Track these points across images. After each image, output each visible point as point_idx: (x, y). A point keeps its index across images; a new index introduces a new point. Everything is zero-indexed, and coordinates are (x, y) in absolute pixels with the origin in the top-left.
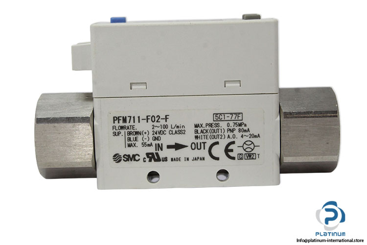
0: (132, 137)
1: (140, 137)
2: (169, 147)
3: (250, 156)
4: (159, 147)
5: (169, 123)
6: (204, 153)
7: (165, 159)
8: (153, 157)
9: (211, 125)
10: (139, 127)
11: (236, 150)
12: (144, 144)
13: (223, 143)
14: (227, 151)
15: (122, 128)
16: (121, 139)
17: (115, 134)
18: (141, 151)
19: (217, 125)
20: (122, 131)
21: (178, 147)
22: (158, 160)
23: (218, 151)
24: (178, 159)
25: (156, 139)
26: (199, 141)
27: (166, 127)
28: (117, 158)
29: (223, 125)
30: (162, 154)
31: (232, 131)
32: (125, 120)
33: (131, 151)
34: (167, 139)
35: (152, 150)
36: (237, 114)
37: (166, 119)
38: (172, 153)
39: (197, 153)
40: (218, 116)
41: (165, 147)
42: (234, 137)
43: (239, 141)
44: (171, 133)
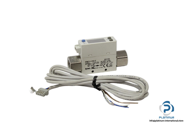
0: (89, 65)
1: (90, 65)
2: (96, 66)
3: (111, 66)
4: (94, 66)
5: (96, 61)
6: (103, 66)
7: (95, 68)
8: (93, 68)
9: (104, 61)
10: (90, 63)
11: (108, 65)
12: (91, 66)
13: (106, 64)
14: (107, 65)
15: (87, 63)
16: (87, 65)
17: (86, 65)
18: (91, 67)
19: (105, 61)
20: (87, 64)
21: (98, 66)
22: (94, 68)
23: (105, 66)
24: (98, 68)
25: (93, 65)
26: (102, 64)
27: (95, 62)
28: (86, 69)
29: (106, 61)
30: (94, 67)
31: (108, 62)
32: (88, 62)
33: (89, 67)
34: (95, 65)
35: (93, 67)
36: (109, 59)
37: (95, 61)
38: (97, 67)
39: (101, 66)
40: (105, 59)
41: (95, 66)
42: (108, 63)
43: (109, 63)
44: (96, 63)
